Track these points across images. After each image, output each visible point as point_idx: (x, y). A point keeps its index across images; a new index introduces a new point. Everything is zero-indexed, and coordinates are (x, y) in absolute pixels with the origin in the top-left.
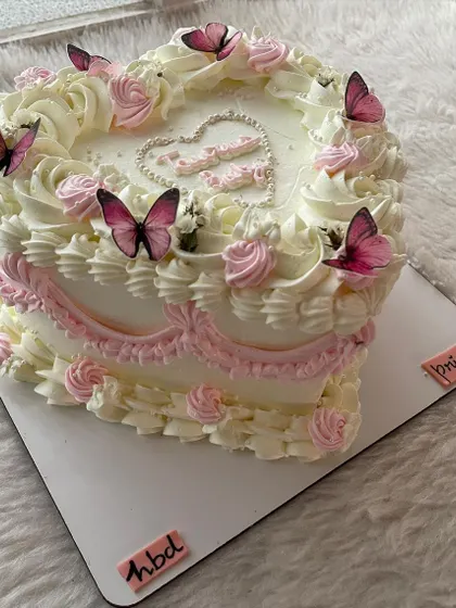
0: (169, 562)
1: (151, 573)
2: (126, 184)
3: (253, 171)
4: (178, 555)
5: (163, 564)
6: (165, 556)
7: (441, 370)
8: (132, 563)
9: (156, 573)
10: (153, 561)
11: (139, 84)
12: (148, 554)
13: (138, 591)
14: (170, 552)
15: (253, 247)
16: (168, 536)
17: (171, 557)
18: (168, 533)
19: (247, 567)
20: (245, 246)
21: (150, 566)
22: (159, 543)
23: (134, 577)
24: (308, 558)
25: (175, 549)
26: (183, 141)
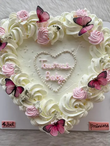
0: (10, 126)
1: (6, 126)
2: (20, 73)
3: (59, 79)
4: (13, 126)
5: (9, 126)
6: (10, 125)
7: (92, 126)
8: (4, 122)
9: (7, 127)
10: (8, 124)
11: (47, 34)
12: (8, 123)
13: (3, 127)
14: (12, 125)
15: (34, 110)
16: (13, 122)
17: (11, 126)
18: (14, 121)
19: (23, 135)
20: (33, 109)
21: (7, 125)
22: (11, 122)
23: (3, 125)
24: (35, 141)
25: (13, 125)
26: (51, 56)
